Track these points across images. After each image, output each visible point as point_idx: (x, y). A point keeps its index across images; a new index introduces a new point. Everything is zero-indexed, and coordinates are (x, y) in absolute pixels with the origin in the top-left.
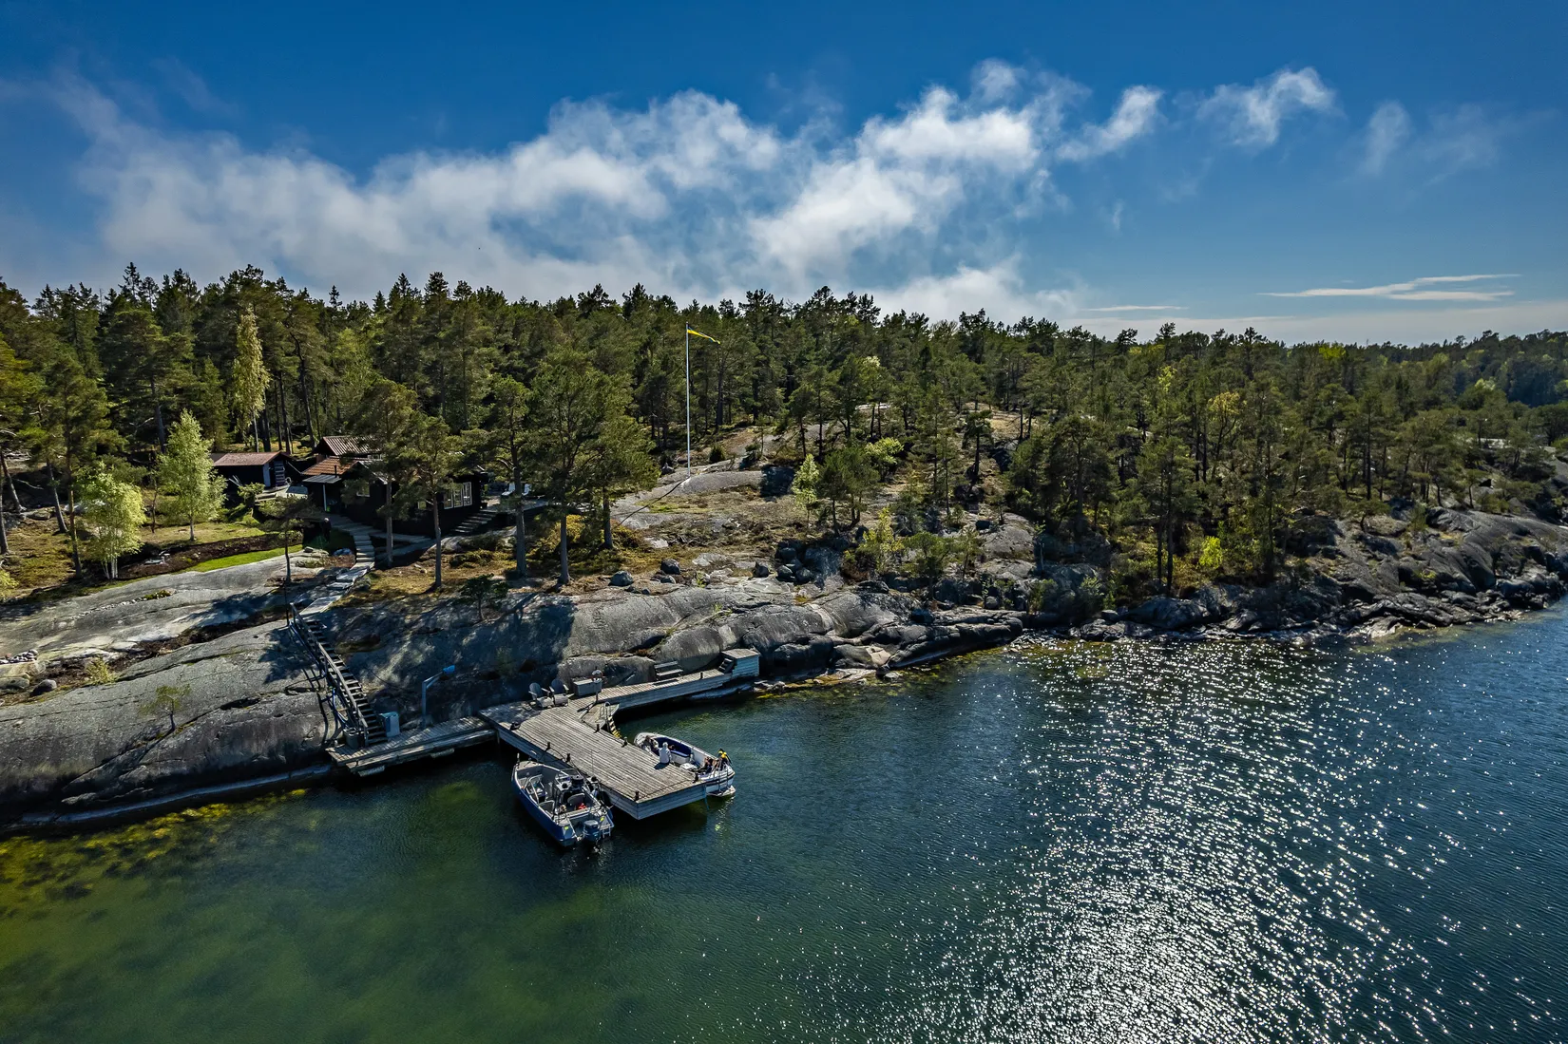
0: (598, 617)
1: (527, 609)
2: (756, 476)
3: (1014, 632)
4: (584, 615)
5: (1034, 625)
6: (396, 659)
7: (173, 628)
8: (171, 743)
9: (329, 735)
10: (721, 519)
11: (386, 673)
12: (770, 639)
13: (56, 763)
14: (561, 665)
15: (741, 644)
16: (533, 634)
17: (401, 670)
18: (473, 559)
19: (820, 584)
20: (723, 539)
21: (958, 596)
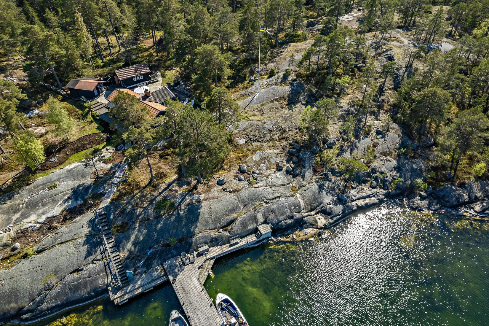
0: (210, 212)
1: (183, 207)
2: (286, 89)
3: (381, 202)
4: (203, 211)
6: (133, 238)
7: (57, 210)
8: (54, 292)
9: (109, 282)
10: (269, 125)
11: (129, 246)
12: (277, 219)
13: (16, 302)
14: (194, 239)
15: (265, 222)
16: (184, 222)
17: (135, 244)
18: (168, 155)
19: (303, 177)
20: (268, 137)
21: (360, 180)
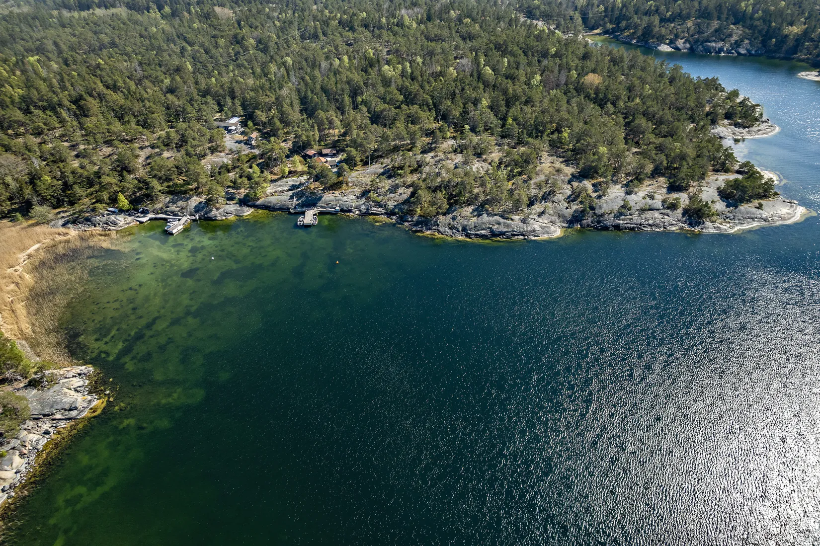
0: (326, 198)
2: (383, 170)
3: (382, 214)
4: (323, 199)
5: (386, 214)
7: (286, 188)
9: (291, 207)
10: (364, 182)
11: (300, 201)
12: (343, 207)
14: (317, 204)
15: (339, 207)
16: (317, 199)
19: (360, 199)
20: (360, 186)
21: (380, 206)
